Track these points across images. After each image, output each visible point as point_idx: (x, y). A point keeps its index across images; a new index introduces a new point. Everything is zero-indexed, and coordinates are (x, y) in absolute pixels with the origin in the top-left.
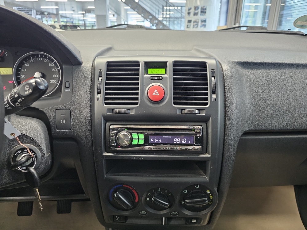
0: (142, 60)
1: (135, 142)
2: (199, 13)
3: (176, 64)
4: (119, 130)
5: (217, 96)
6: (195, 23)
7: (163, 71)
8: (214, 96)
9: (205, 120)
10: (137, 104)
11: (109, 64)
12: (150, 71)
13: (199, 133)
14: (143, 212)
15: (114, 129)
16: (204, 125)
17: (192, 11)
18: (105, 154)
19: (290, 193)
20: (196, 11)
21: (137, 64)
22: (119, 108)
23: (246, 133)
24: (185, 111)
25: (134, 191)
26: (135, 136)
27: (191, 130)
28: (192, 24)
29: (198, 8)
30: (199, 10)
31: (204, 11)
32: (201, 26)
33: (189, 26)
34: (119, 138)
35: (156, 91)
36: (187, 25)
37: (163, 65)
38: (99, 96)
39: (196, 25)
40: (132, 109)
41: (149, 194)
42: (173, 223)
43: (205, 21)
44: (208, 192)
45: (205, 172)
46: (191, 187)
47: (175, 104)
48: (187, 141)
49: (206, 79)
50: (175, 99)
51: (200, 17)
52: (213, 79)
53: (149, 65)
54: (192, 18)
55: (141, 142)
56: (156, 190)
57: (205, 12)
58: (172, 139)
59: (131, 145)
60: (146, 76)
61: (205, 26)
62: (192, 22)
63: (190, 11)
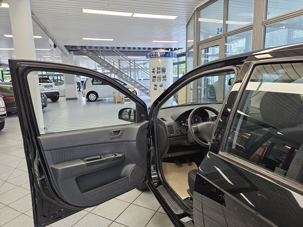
2: (161, 72)
17: (156, 70)
20: (159, 71)
28: (156, 79)
29: (160, 69)
30: (161, 70)
31: (164, 70)
32: (163, 80)
33: (154, 80)
36: (153, 80)
39: (159, 79)
43: (165, 77)
51: (161, 74)
54: (157, 75)
57: (165, 71)
61: (165, 80)
62: (156, 77)
63: (154, 70)
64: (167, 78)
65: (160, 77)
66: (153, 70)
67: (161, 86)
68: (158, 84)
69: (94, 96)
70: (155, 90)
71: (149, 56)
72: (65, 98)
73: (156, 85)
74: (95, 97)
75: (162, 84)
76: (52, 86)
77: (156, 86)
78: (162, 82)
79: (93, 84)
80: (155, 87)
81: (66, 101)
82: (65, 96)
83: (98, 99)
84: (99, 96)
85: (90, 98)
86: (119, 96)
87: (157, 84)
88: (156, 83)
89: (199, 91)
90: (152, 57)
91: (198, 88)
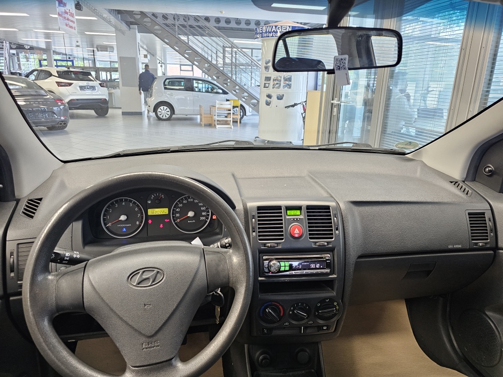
0: (283, 203)
1: (282, 269)
3: (308, 207)
4: (271, 260)
5: (339, 232)
6: (276, 82)
7: (298, 212)
8: (337, 232)
9: (331, 250)
10: (282, 239)
11: (259, 208)
12: (289, 212)
13: (328, 260)
14: (287, 324)
15: (266, 260)
16: (331, 253)
17: (271, 64)
18: (260, 279)
19: (402, 310)
21: (279, 208)
22: (270, 243)
23: (360, 257)
24: (317, 244)
25: (280, 307)
26: (282, 264)
27: (322, 258)
28: (271, 82)
32: (284, 87)
33: (267, 85)
34: (271, 266)
35: (297, 230)
36: (265, 84)
37: (299, 208)
38: (254, 234)
39: (277, 84)
40: (280, 243)
41: (292, 308)
42: (309, 331)
43: (289, 80)
44: (335, 304)
45: (333, 289)
46: (323, 301)
47: (310, 238)
48: (320, 266)
49: (331, 219)
50: (310, 234)
51: (282, 74)
52: (335, 218)
53: (288, 208)
54: (273, 75)
55: (287, 268)
56: (298, 305)
58: (309, 265)
59: (279, 271)
60: (287, 217)
61: (289, 86)
62: (272, 80)
63: (268, 65)
64: (292, 83)
65: (279, 78)
66: (266, 64)
67: (280, 98)
68: (275, 93)
69: (167, 110)
70: (267, 105)
71: (260, 33)
72: (119, 112)
73: (269, 96)
74: (169, 113)
75: (281, 94)
76: (93, 88)
77: (271, 98)
78: (281, 91)
79: (165, 88)
80: (268, 99)
81: (121, 116)
82: (120, 108)
83: (174, 116)
84: (176, 111)
85: (160, 113)
86: (210, 114)
87: (272, 94)
88: (270, 91)
89: (335, 110)
90: (265, 35)
91: (332, 102)
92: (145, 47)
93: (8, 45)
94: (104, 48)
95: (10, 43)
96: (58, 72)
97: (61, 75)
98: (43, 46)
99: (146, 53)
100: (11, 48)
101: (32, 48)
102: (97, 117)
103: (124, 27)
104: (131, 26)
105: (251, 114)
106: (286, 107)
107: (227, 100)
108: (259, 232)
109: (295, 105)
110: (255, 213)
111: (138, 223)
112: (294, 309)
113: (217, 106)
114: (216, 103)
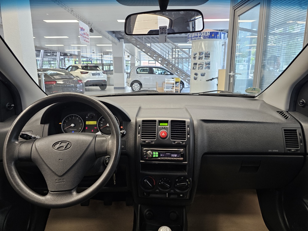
0: (157, 119)
1: (154, 156)
2: (204, 57)
3: (172, 121)
4: (148, 150)
5: (190, 136)
6: (200, 66)
7: (166, 124)
8: (189, 136)
10: (155, 139)
11: (143, 121)
12: (161, 124)
13: (182, 152)
14: (157, 190)
15: (145, 150)
16: (185, 148)
17: (198, 56)
18: (141, 161)
20: (201, 56)
21: (155, 121)
22: (147, 141)
23: (205, 154)
24: (176, 142)
25: (153, 179)
26: (154, 153)
27: (179, 151)
28: (197, 66)
29: (203, 54)
30: (204, 55)
31: (207, 56)
32: (205, 68)
33: (195, 68)
34: (147, 154)
35: (163, 133)
36: (193, 67)
37: (166, 122)
38: (139, 135)
39: (201, 67)
40: (153, 141)
41: (160, 181)
42: (172, 196)
43: (209, 64)
44: (187, 180)
45: (186, 171)
46: (179, 177)
47: (172, 139)
48: (177, 156)
49: (185, 128)
50: (171, 137)
51: (204, 61)
52: (188, 128)
53: (160, 122)
54: (198, 62)
55: (157, 156)
56: (164, 179)
57: (209, 57)
58: (171, 155)
59: (152, 157)
60: (159, 126)
61: (209, 68)
62: (198, 65)
63: (196, 56)
64: (211, 66)
65: (202, 63)
66: (194, 55)
67: (203, 75)
68: (199, 72)
69: (138, 86)
70: (195, 79)
71: (191, 38)
72: (113, 87)
73: (196, 74)
74: (139, 87)
75: (203, 73)
76: (99, 74)
77: (197, 75)
78: (204, 71)
79: (137, 73)
80: (196, 76)
81: (113, 90)
82: (113, 85)
83: (142, 89)
84: (143, 86)
85: (134, 87)
86: (162, 87)
87: (198, 73)
88: (197, 71)
89: (232, 79)
90: (194, 38)
91: (229, 74)
92: (128, 51)
93: (59, 54)
94: (107, 53)
95: (61, 53)
96: (82, 66)
97: (83, 68)
98: (77, 54)
99: (129, 55)
100: (61, 55)
101: (71, 55)
102: (101, 91)
103: (116, 40)
104: (120, 40)
105: (187, 87)
106: (207, 81)
107: (173, 78)
108: (142, 134)
109: (213, 79)
110: (141, 123)
111: (80, 128)
112: (161, 182)
113: (166, 82)
114: (165, 80)
